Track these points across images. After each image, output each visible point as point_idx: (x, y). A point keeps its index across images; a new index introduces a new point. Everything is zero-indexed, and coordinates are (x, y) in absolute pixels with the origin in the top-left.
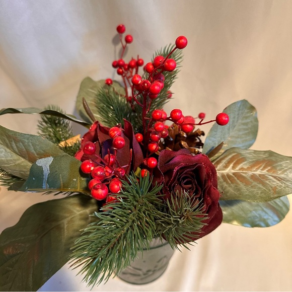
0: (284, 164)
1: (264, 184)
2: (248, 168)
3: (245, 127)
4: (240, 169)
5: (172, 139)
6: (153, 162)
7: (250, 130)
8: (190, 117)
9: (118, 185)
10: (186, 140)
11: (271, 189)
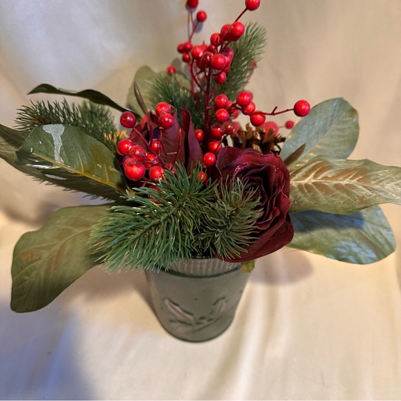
0: (380, 173)
1: (349, 193)
2: (333, 176)
3: (340, 133)
4: (322, 179)
5: (241, 142)
6: (210, 158)
7: (346, 138)
8: (272, 123)
9: (160, 171)
10: (260, 143)
11: (357, 198)
